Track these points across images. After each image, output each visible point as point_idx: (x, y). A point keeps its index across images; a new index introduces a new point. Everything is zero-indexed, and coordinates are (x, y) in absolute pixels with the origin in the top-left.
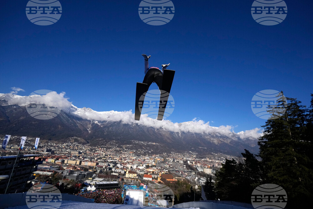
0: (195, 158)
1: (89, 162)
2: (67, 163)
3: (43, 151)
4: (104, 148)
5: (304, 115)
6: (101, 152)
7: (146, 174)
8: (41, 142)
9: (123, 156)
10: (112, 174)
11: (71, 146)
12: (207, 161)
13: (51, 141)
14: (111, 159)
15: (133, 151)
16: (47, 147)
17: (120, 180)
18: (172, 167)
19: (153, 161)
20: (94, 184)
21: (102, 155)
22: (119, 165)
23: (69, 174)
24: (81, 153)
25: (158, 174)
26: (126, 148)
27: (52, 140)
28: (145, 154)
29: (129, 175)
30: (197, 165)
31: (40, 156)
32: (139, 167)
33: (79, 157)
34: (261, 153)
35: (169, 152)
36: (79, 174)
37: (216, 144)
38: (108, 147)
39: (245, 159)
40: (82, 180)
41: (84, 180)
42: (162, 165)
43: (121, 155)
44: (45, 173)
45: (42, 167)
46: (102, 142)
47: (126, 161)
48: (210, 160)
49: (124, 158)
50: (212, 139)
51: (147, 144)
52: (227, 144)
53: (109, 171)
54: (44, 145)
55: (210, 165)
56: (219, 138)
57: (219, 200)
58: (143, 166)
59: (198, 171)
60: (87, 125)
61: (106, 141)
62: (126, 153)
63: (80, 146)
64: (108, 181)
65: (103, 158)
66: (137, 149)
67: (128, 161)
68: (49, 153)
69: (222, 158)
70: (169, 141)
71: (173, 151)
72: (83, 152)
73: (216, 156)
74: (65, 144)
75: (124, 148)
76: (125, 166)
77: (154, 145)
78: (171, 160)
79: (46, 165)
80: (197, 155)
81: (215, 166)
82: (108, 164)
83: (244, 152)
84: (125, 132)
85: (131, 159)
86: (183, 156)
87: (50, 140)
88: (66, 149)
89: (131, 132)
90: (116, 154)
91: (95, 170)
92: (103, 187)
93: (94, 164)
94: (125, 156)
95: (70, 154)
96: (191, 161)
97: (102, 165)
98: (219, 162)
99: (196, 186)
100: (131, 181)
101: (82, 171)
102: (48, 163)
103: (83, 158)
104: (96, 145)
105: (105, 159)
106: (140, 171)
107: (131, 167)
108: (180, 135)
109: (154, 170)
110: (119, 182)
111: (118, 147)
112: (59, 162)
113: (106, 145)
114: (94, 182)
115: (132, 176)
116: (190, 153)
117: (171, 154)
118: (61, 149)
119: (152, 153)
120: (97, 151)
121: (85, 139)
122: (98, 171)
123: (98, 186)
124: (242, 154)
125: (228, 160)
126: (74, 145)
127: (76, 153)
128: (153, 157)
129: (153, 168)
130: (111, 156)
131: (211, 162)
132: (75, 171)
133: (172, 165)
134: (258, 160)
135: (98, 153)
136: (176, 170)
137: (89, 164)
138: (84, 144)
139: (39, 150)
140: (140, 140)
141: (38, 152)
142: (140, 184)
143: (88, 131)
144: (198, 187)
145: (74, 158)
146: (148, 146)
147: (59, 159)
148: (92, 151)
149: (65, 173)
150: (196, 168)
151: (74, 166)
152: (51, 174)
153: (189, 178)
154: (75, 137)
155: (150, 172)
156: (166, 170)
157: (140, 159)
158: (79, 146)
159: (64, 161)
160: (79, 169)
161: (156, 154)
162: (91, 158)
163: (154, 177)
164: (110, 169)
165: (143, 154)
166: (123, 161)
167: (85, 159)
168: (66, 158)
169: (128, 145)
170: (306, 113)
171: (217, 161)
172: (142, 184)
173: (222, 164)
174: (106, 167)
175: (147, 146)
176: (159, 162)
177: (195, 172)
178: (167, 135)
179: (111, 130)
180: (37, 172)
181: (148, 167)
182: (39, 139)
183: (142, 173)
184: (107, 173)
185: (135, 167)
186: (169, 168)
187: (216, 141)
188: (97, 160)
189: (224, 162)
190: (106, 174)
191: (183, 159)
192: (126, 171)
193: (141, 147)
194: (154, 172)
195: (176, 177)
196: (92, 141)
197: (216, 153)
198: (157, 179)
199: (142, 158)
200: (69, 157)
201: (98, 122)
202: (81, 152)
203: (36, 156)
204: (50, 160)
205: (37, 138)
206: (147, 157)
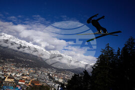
0: (55, 73)
12: (61, 75)
15: (14, 64)
18: (40, 77)
19: (28, 72)
25: (29, 80)
26: (9, 61)
28: (22, 67)
29: (8, 80)
32: (17, 75)
35: (39, 67)
42: (33, 75)
43: (4, 66)
48: (63, 75)
55: (62, 77)
58: (19, 74)
59: (55, 80)
62: (8, 64)
66: (17, 63)
67: (9, 70)
69: (70, 74)
73: (67, 72)
75: (7, 61)
76: (6, 73)
77: (30, 62)
78: (40, 72)
80: (56, 71)
81: (65, 78)
85: (11, 69)
96: (52, 74)
99: (53, 89)
100: (9, 84)
106: (17, 77)
109: (27, 78)
115: (10, 80)
116: (52, 69)
117: (41, 68)
119: (28, 67)
128: (28, 69)
129: (27, 76)
133: (40, 75)
136: (42, 78)
142: (16, 86)
146: (26, 61)
150: (54, 78)
153: (49, 84)
155: (24, 79)
156: (35, 78)
161: (31, 67)
166: (4, 70)
169: (11, 59)
171: (67, 76)
176: (32, 73)
177: (53, 81)
181: (23, 75)
183: (18, 79)
185: (13, 75)
186: (37, 77)
191: (48, 72)
192: (6, 77)
193: (21, 61)
195: (41, 83)
198: (28, 83)
199: (20, 69)
206: (24, 69)
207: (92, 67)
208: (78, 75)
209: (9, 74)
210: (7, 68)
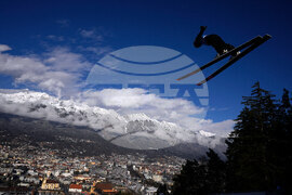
0: (143, 162)
4: (7, 145)
6: (2, 152)
9: (38, 158)
10: (19, 185)
12: (157, 166)
14: (19, 163)
15: (56, 151)
17: (32, 193)
18: (111, 174)
19: (85, 165)
21: (3, 156)
22: (31, 172)
25: (90, 184)
26: (45, 147)
28: (73, 156)
29: (47, 186)
30: (144, 171)
32: (63, 174)
38: (14, 144)
42: (98, 171)
43: (36, 157)
47: (43, 166)
48: (161, 165)
51: (78, 142)
53: (14, 180)
55: (160, 171)
58: (69, 172)
59: (146, 178)
61: (11, 136)
62: (43, 153)
65: (4, 162)
66: (62, 149)
67: (47, 165)
73: (169, 159)
75: (41, 146)
76: (42, 172)
77: (88, 144)
78: (111, 165)
80: (145, 158)
81: (166, 173)
82: (13, 170)
85: (51, 163)
90: (28, 155)
94: (43, 158)
96: (137, 166)
97: (2, 172)
105: (7, 162)
106: (64, 179)
107: (51, 175)
109: (86, 178)
111: (31, 145)
113: (10, 142)
115: (52, 186)
117: (111, 156)
119: (85, 155)
128: (86, 159)
129: (85, 175)
130: (19, 158)
131: (163, 167)
133: (111, 171)
146: (79, 144)
150: (143, 175)
155: (79, 181)
156: (103, 177)
161: (91, 155)
163: (85, 188)
164: (17, 177)
165: (70, 156)
166: (38, 165)
169: (48, 143)
171: (169, 166)
174: (9, 175)
175: (77, 145)
176: (94, 166)
177: (142, 180)
183: (68, 182)
184: (9, 184)
185: (57, 174)
186: (107, 176)
191: (127, 162)
192: (42, 180)
193: (69, 145)
194: (86, 181)
195: (116, 187)
197: (169, 156)
199: (68, 161)
206: (76, 160)
207: (227, 142)
208: (196, 163)
209: (48, 173)
210: (42, 162)
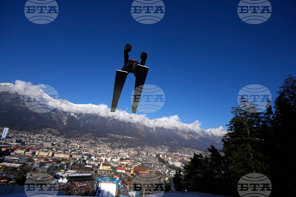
0: (167, 152)
1: (63, 154)
2: (38, 155)
3: (12, 142)
4: (79, 140)
5: (260, 117)
6: (76, 145)
7: (120, 167)
8: (10, 133)
9: (98, 149)
10: (86, 166)
11: (44, 137)
12: (177, 155)
13: (22, 132)
14: (86, 152)
15: (109, 144)
16: (17, 138)
17: (93, 172)
18: (145, 160)
19: (127, 154)
20: (66, 176)
21: (77, 147)
22: (93, 158)
23: (40, 166)
24: (54, 145)
25: (131, 167)
26: (102, 141)
27: (24, 131)
28: (120, 148)
29: (103, 168)
30: (168, 158)
31: (8, 147)
32: (113, 160)
33: (52, 148)
34: (224, 149)
35: (143, 146)
36: (51, 166)
37: (186, 140)
38: (83, 139)
39: (211, 154)
40: (54, 172)
41: (55, 172)
42: (136, 158)
43: (96, 148)
44: (13, 165)
45: (10, 158)
46: (77, 135)
47: (100, 154)
48: (180, 155)
49: (99, 150)
50: (183, 135)
51: (123, 138)
52: (196, 140)
53: (83, 163)
54: (14, 136)
55: (180, 159)
56: (189, 134)
57: (186, 190)
58: (117, 158)
59: (169, 164)
60: (62, 116)
61: (81, 134)
62: (101, 145)
63: (54, 138)
64: (81, 173)
65: (77, 151)
66: (112, 143)
67: (103, 154)
68: (19, 144)
69: (191, 152)
70: (143, 135)
71: (147, 145)
72: (56, 144)
73: (186, 150)
74: (37, 135)
75: (99, 141)
76: (100, 158)
77: (129, 139)
78: (145, 154)
79: (14, 156)
80: (169, 149)
81: (184, 160)
82: (82, 156)
83: (210, 148)
84: (101, 125)
85: (106, 152)
86: (156, 150)
87: (21, 130)
88: (38, 140)
89: (107, 126)
90: (91, 147)
91: (68, 162)
92: (75, 179)
93: (68, 156)
94: (100, 149)
95: (43, 146)
96: (163, 155)
97: (75, 157)
98: (188, 157)
99: (167, 178)
100: (105, 174)
101: (54, 163)
102: (17, 154)
103: (56, 150)
104: (71, 137)
105: (79, 151)
106: (114, 163)
107: (106, 160)
108: (154, 130)
109: (128, 163)
110: (92, 174)
111: (93, 140)
112: (29, 153)
113: (81, 138)
114: (66, 174)
115: (106, 168)
116: (162, 147)
117: (145, 147)
118: (32, 140)
119: (127, 147)
120: (71, 143)
121: (60, 131)
122: (72, 163)
123: (70, 179)
124: (209, 149)
125: (196, 155)
126: (47, 137)
127: (49, 145)
128: (128, 150)
129: (127, 161)
130: (86, 148)
131: (181, 156)
132: (47, 163)
133: (145, 158)
134: (221, 155)
135: (72, 145)
136: (149, 163)
137: (62, 156)
138: (58, 136)
139: (7, 141)
140: (116, 134)
141: (6, 142)
142: (113, 176)
143: (63, 123)
144: (168, 179)
145: (46, 150)
147: (30, 151)
148: (66, 143)
149: (36, 165)
150: (167, 162)
151: (46, 158)
152: (19, 166)
153: (160, 170)
154: (49, 129)
155: (124, 164)
156: (139, 162)
157: (114, 152)
158: (52, 137)
159: (35, 152)
160: (51, 161)
161: (131, 147)
162: (65, 150)
163: (128, 170)
164: (84, 161)
165: (117, 148)
166: (97, 153)
167: (58, 151)
168: (38, 149)
169: (104, 138)
170: (261, 116)
171: (186, 155)
172: (116, 176)
173: (191, 158)
174: (80, 159)
175: (122, 140)
176: (133, 155)
177: (166, 165)
178: (143, 129)
179: (88, 123)
180: (3, 164)
181: (122, 160)
182: (8, 129)
183: (116, 165)
185: (109, 159)
186: (142, 161)
187: (186, 137)
188: (71, 152)
189: (192, 156)
190: (80, 166)
191: (156, 152)
192: (100, 163)
193: (116, 140)
194: (128, 165)
195: (149, 170)
196: (67, 133)
197: (186, 148)
198: (130, 171)
199: (116, 151)
200: (41, 148)
201: (74, 115)
202: (55, 143)
203: (3, 147)
204: (19, 151)
205: (5, 128)
206: (121, 150)
